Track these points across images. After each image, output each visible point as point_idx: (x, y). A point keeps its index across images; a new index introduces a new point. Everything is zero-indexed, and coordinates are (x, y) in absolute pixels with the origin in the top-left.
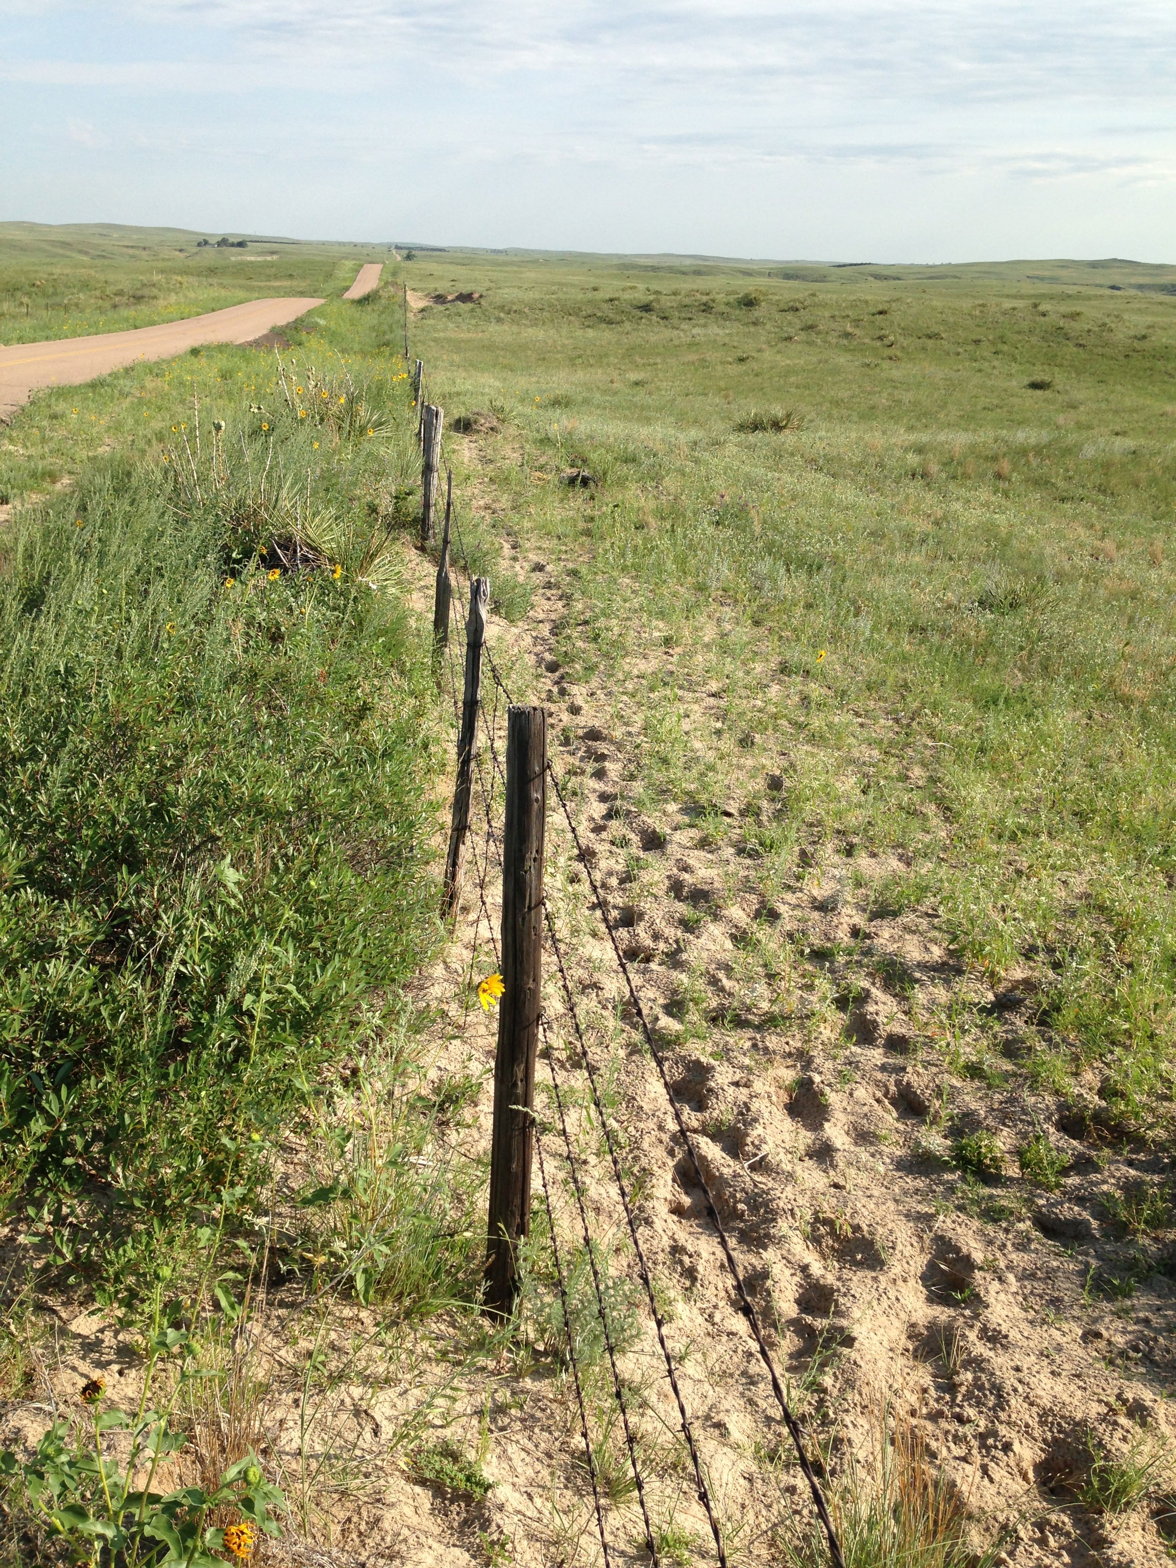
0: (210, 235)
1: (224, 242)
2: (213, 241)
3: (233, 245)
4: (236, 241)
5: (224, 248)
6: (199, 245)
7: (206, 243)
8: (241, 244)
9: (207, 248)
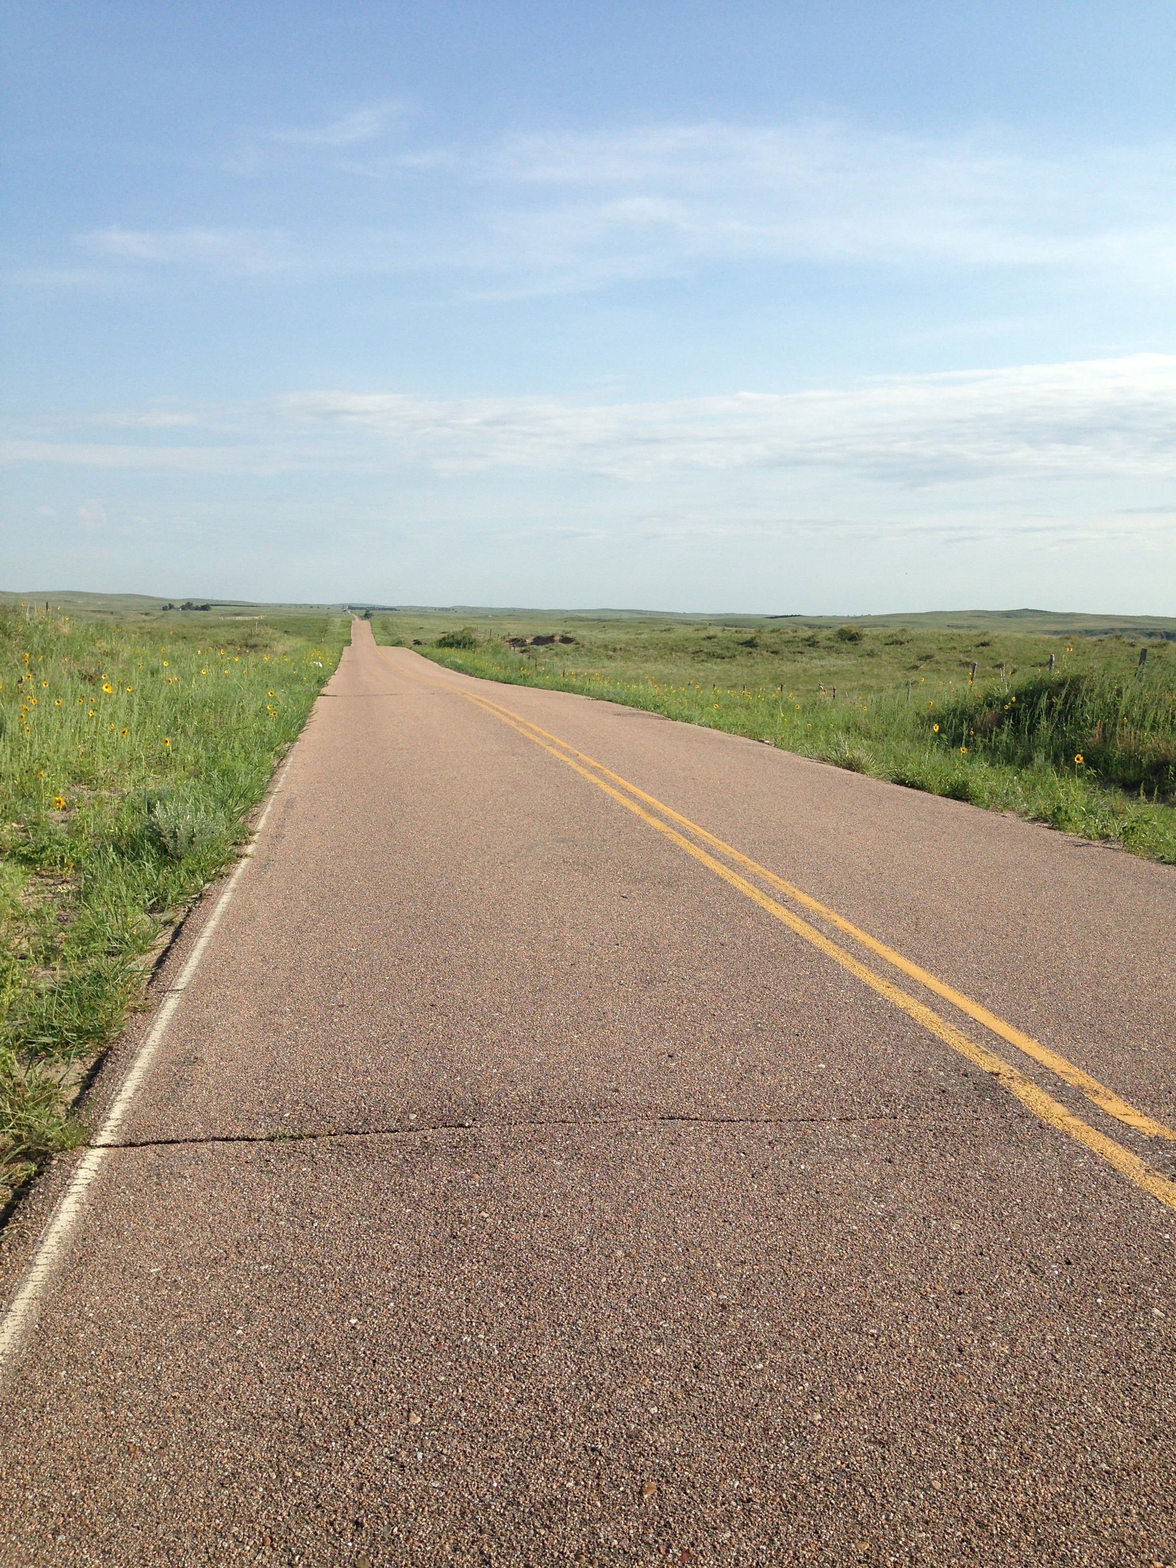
0: (175, 600)
1: (188, 606)
2: (177, 605)
3: (197, 608)
4: (200, 605)
5: (188, 611)
6: (164, 609)
7: (171, 607)
8: (205, 608)
9: (172, 611)
